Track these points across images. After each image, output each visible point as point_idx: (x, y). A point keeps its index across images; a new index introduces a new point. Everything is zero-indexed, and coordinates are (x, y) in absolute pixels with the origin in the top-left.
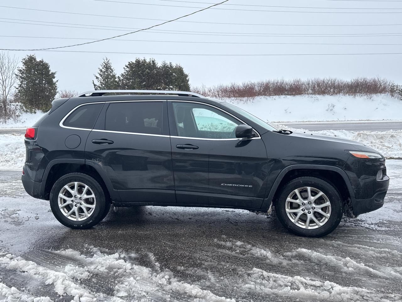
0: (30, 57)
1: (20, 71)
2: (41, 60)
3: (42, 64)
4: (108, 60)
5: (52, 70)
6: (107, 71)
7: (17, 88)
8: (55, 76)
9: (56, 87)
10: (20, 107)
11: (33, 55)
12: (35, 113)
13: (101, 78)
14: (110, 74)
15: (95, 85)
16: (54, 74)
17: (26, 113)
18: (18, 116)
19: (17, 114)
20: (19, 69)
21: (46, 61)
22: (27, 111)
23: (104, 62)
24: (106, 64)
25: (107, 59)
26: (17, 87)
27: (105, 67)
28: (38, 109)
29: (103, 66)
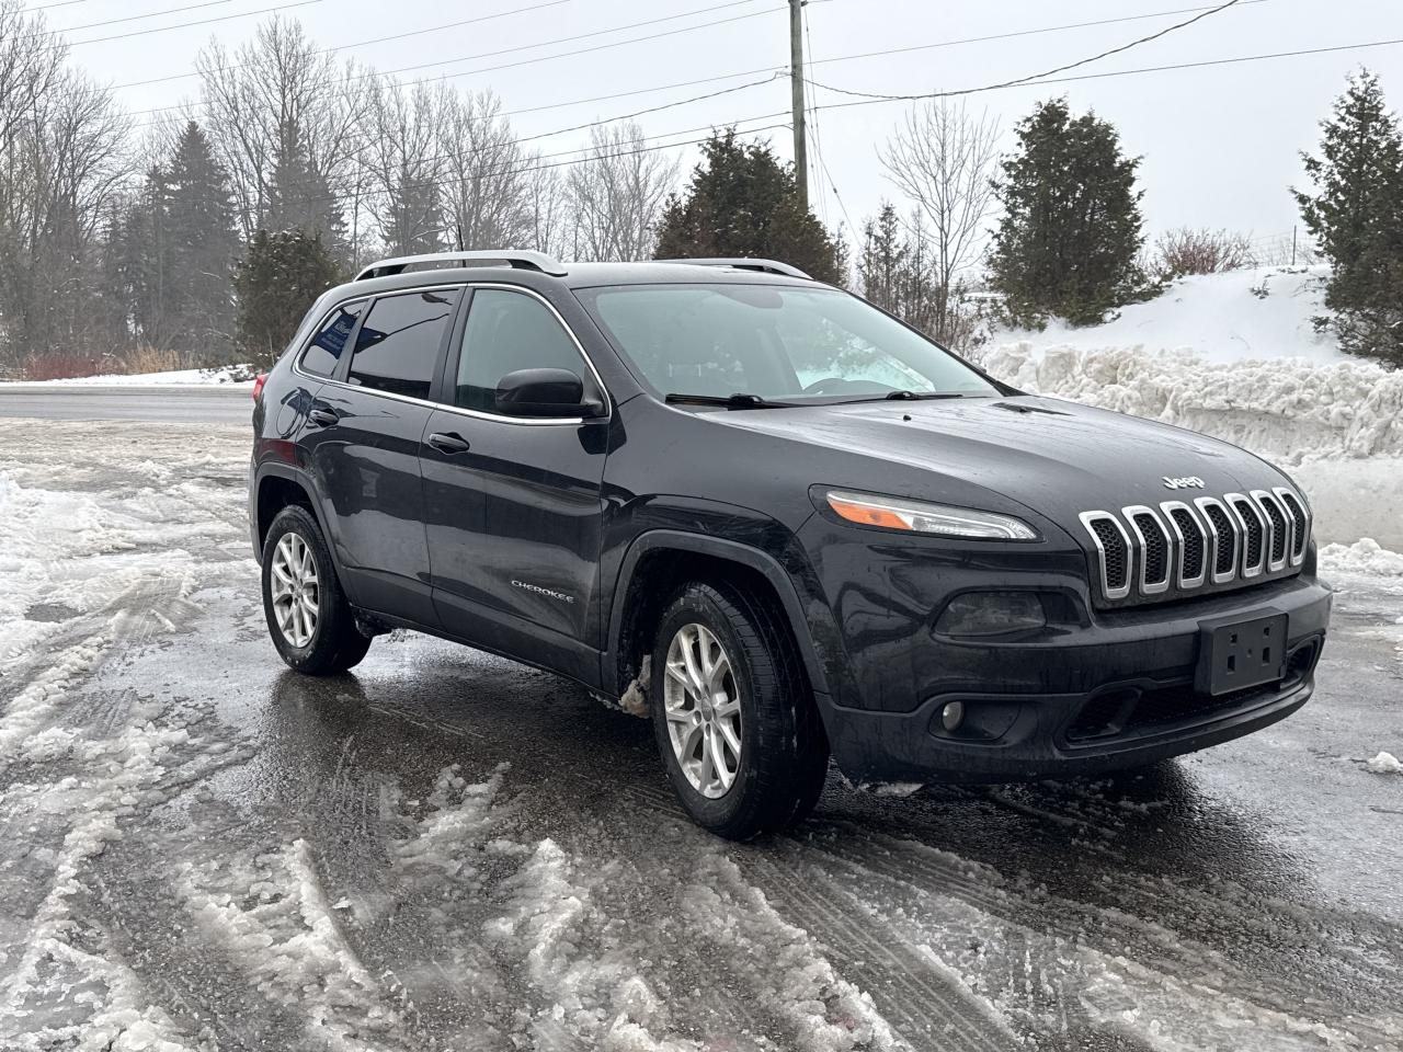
0: (1046, 108)
1: (1008, 166)
2: (1085, 114)
3: (1085, 130)
4: (1368, 80)
5: (1126, 150)
6: (1363, 128)
7: (998, 236)
8: (1135, 172)
9: (1137, 218)
10: (992, 307)
11: (1060, 101)
12: (1042, 327)
13: (1331, 163)
14: (1376, 142)
15: (1303, 199)
16: (1133, 166)
17: (1012, 330)
18: (976, 341)
19: (976, 334)
20: (1005, 160)
21: (1101, 117)
22: (1015, 323)
23: (1352, 94)
24: (1358, 99)
25: (1365, 75)
26: (997, 231)
27: (1351, 114)
28: (1058, 314)
29: (1343, 112)
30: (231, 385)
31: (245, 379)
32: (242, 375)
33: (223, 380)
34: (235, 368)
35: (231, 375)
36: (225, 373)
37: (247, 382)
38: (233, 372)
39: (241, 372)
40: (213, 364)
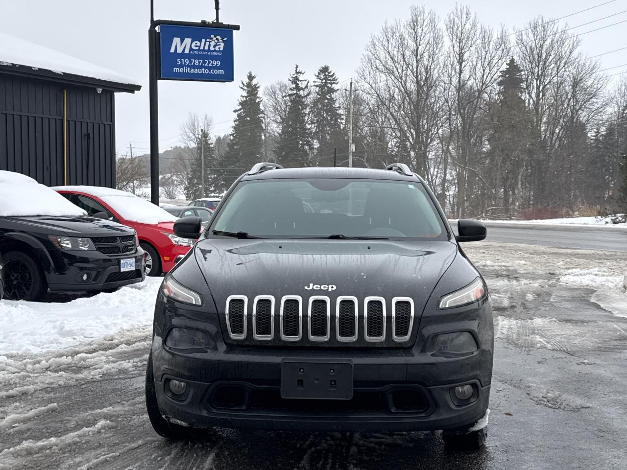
30: (611, 226)
31: (620, 222)
32: (618, 220)
33: (607, 223)
34: (615, 216)
35: (612, 219)
36: (608, 219)
37: (619, 224)
38: (613, 218)
39: (617, 218)
40: (604, 214)
